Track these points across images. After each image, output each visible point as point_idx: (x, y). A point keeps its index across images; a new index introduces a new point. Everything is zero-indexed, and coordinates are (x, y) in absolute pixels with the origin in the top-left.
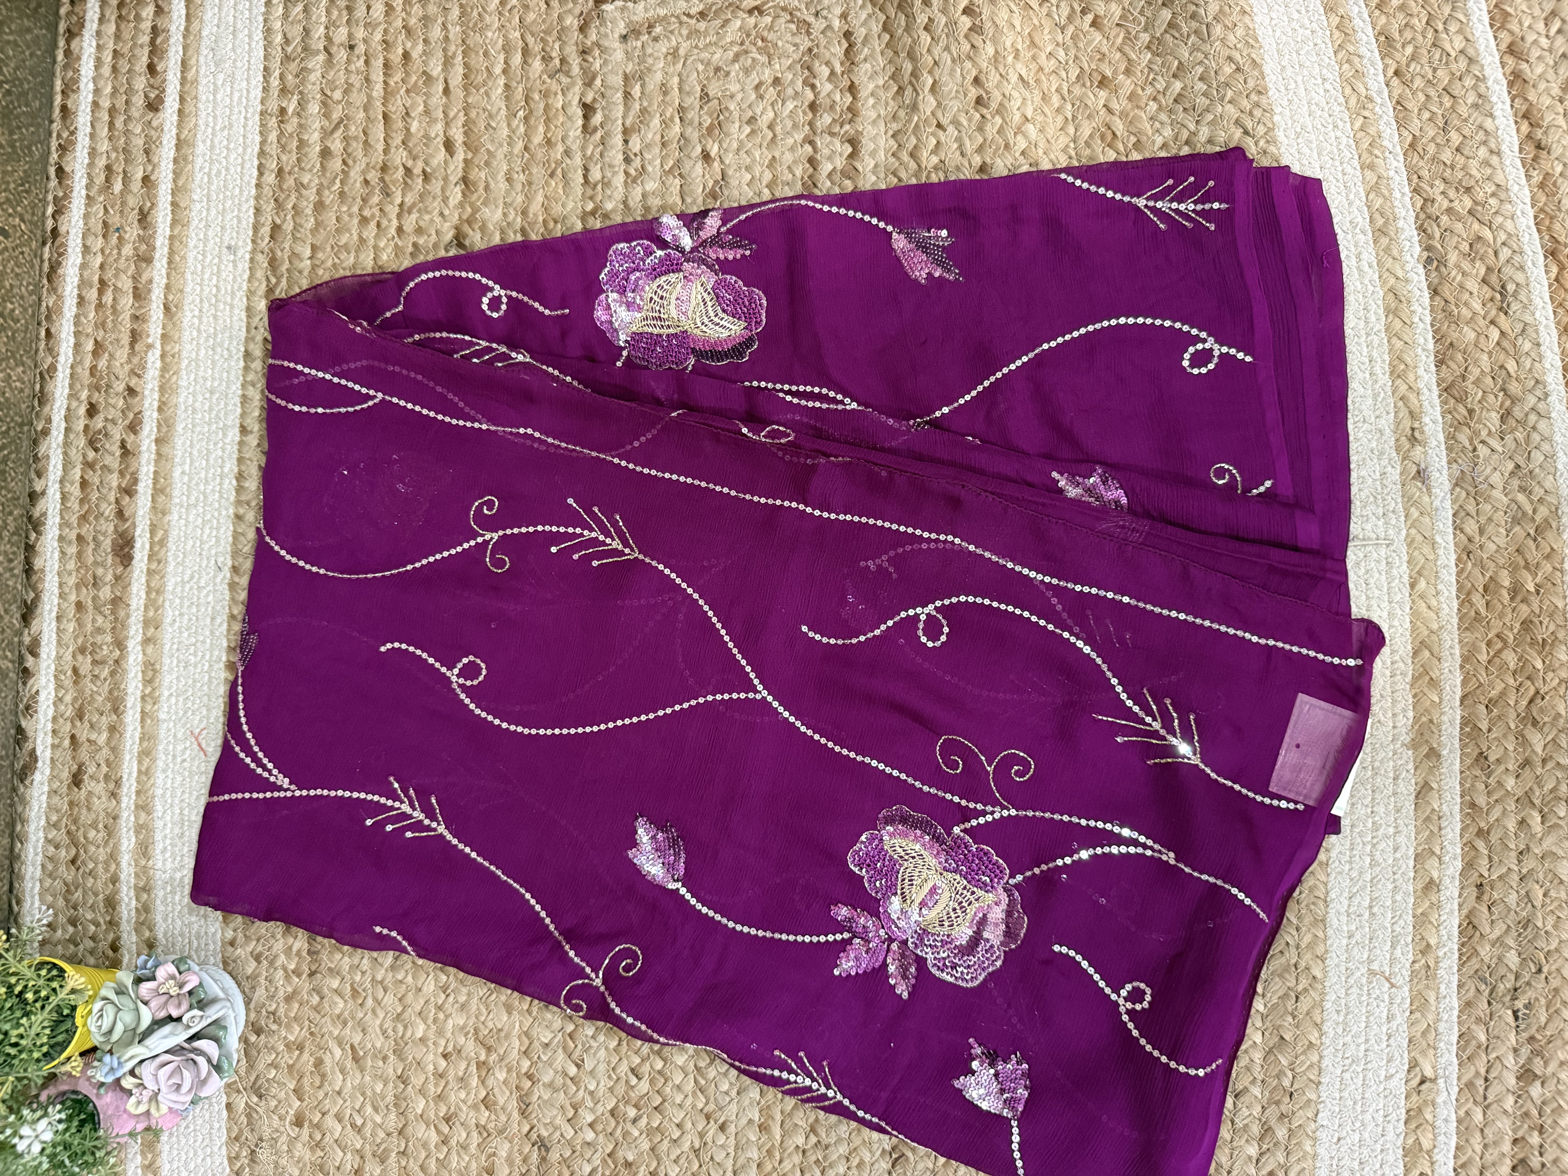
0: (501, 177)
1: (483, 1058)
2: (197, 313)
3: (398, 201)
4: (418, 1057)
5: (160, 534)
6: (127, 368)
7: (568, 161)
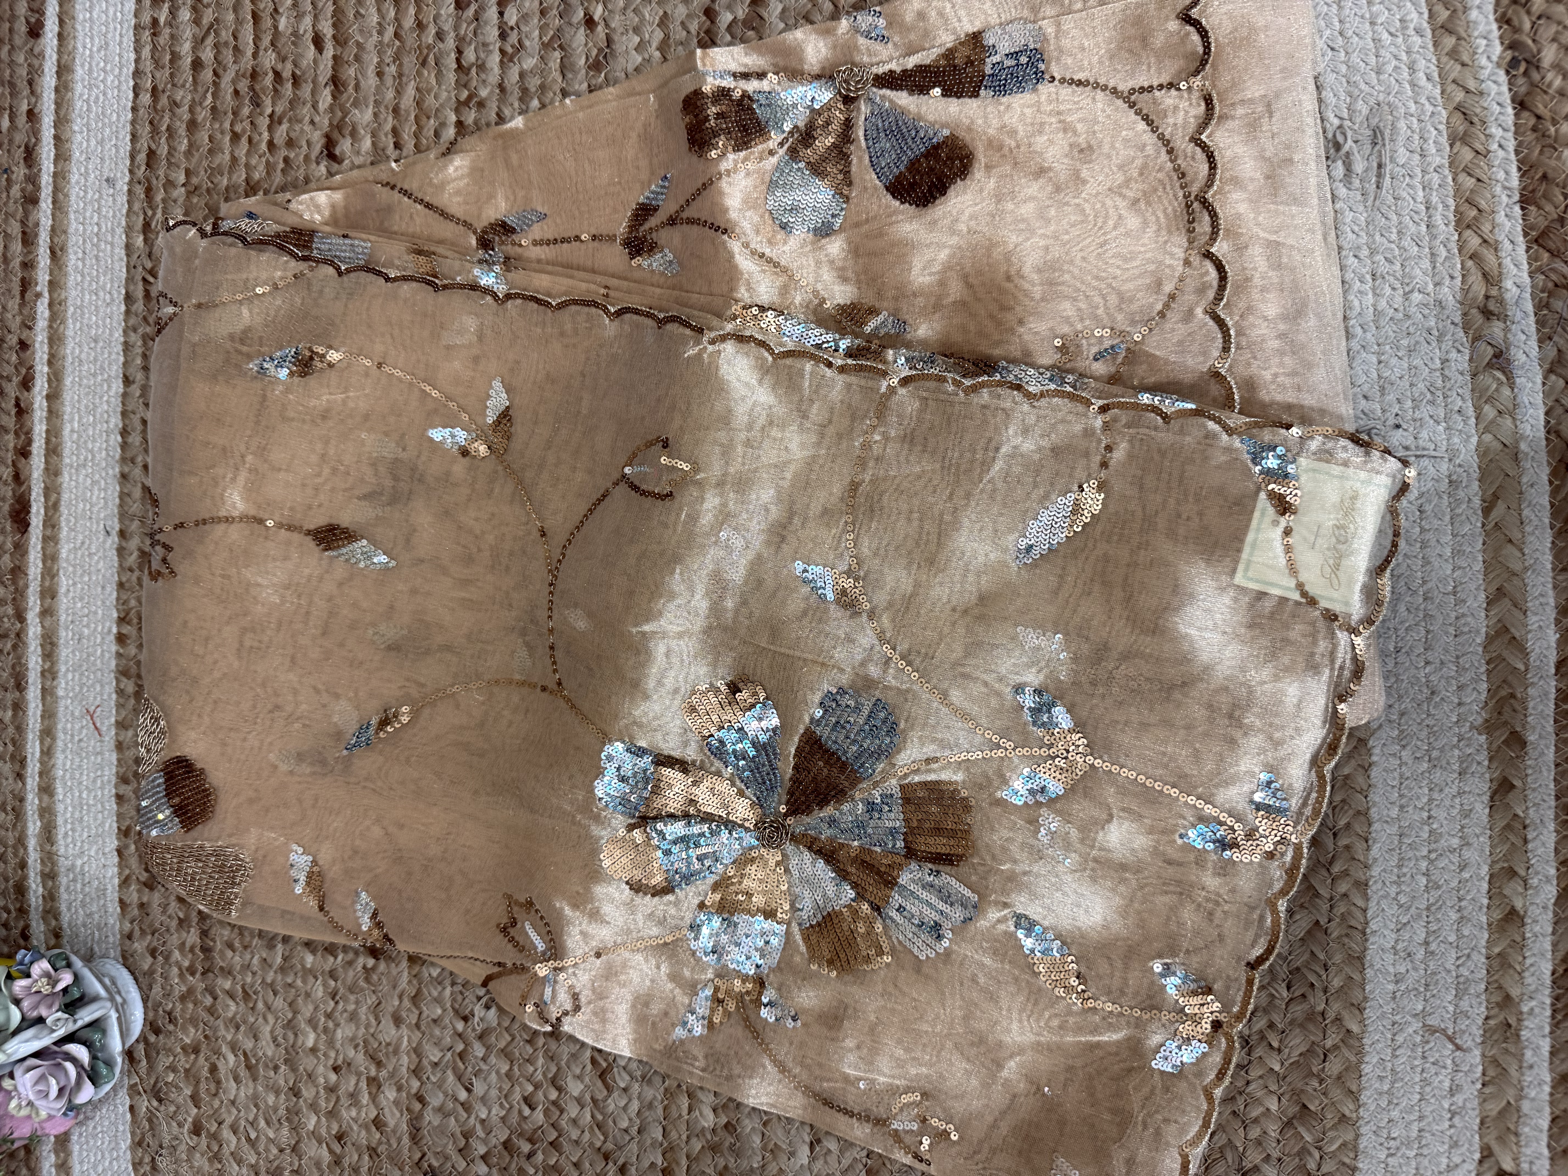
0: (371, 72)
1: (373, 1073)
2: (80, 255)
3: (269, 111)
4: (310, 1069)
5: (54, 497)
6: (18, 319)
7: (441, 45)
